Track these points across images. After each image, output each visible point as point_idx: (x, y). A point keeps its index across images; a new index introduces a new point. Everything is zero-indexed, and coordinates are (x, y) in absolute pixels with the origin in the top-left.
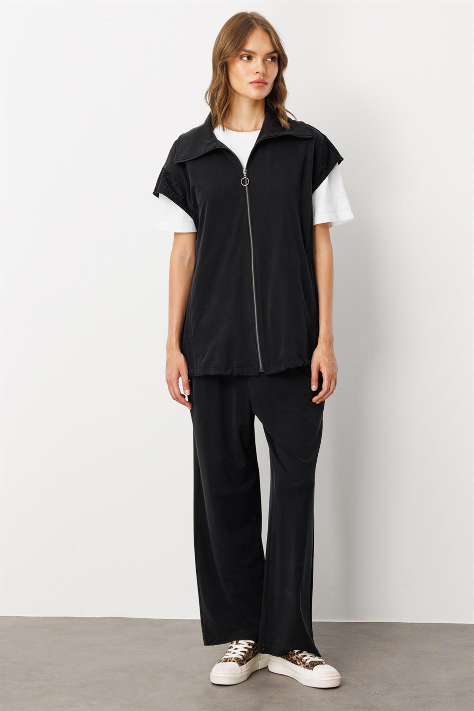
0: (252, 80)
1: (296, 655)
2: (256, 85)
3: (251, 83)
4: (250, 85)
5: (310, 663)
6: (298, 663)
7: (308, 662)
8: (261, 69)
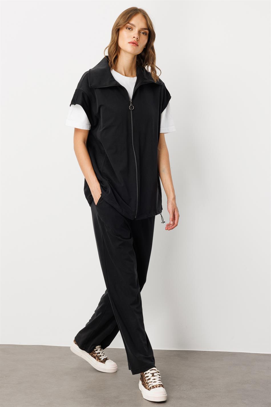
0: (130, 41)
1: (96, 354)
2: (132, 44)
3: (129, 43)
4: (129, 44)
5: (103, 360)
6: (97, 358)
7: (102, 359)
8: (136, 36)
